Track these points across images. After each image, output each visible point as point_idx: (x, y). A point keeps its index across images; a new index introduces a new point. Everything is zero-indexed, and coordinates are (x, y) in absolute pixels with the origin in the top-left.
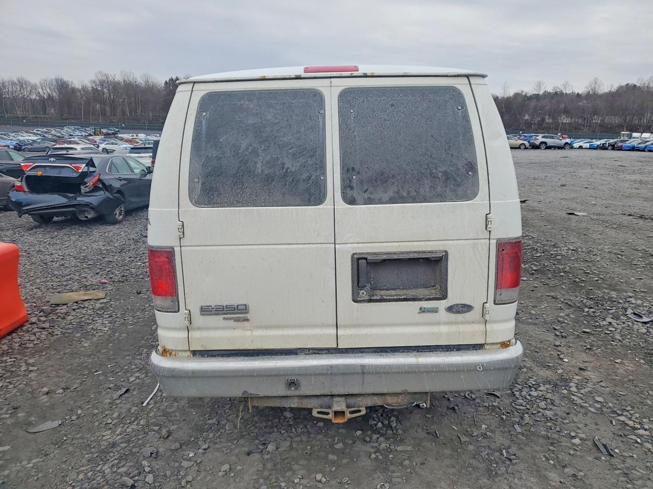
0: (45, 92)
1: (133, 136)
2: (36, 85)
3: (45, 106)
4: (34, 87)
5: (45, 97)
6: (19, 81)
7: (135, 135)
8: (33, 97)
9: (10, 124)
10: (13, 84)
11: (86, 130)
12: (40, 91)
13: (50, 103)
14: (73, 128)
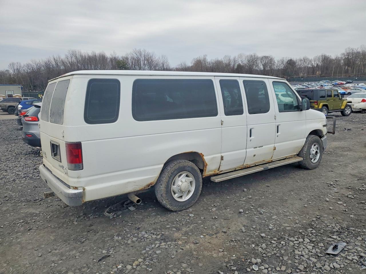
0: (315, 63)
1: (355, 85)
2: (312, 60)
3: (314, 70)
4: (311, 61)
5: (315, 66)
6: (304, 58)
7: (356, 84)
8: (309, 66)
9: (295, 81)
10: (301, 60)
11: (332, 82)
12: (313, 62)
13: (317, 69)
14: (325, 81)
